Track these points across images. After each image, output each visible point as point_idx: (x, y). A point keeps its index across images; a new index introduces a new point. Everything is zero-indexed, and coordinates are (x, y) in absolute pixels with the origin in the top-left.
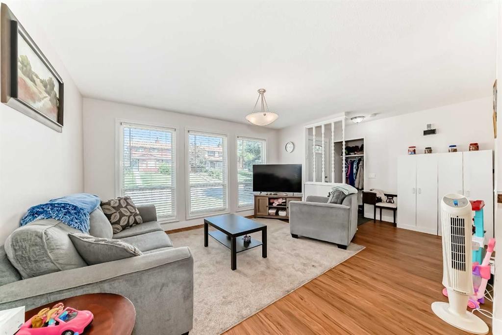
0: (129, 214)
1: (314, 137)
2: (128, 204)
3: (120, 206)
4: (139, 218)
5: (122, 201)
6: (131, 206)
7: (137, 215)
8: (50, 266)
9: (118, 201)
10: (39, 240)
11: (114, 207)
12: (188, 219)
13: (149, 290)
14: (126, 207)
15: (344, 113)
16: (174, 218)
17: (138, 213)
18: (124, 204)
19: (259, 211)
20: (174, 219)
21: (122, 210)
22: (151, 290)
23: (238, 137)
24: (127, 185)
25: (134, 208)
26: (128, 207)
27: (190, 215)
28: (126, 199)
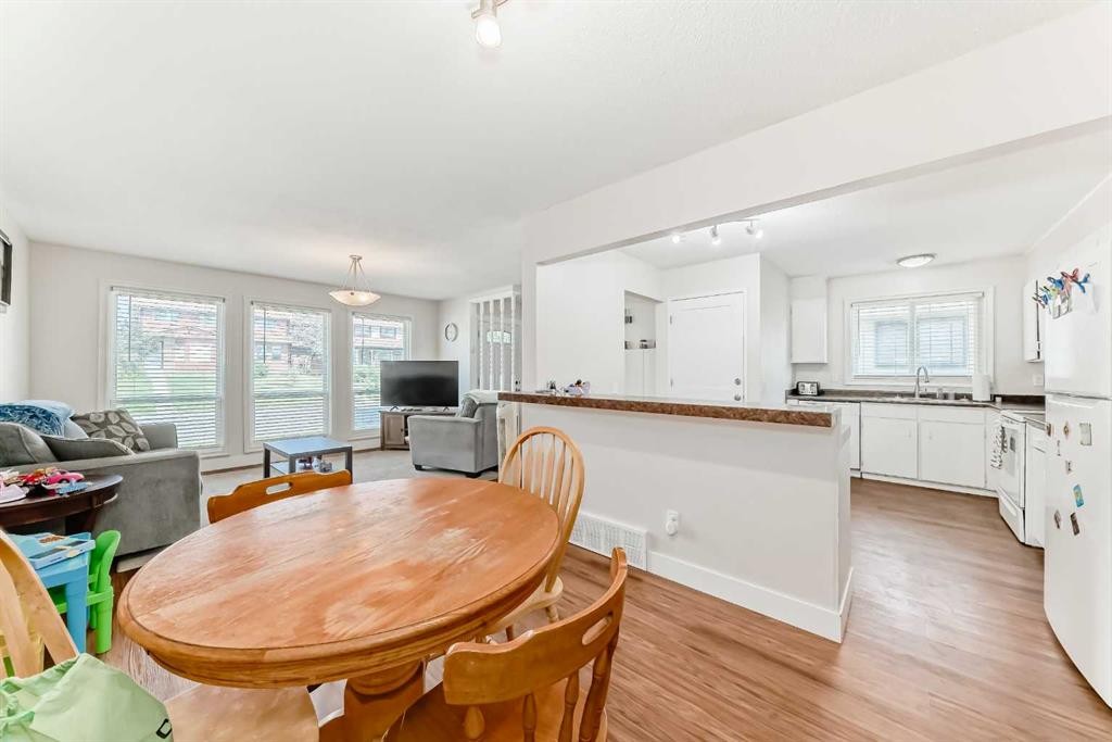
0: (123, 434)
1: (491, 317)
2: (122, 419)
3: (107, 422)
4: (142, 442)
5: (111, 416)
6: (127, 422)
7: (139, 436)
8: (27, 458)
9: (103, 415)
10: (14, 432)
11: (95, 424)
12: (248, 451)
13: (142, 483)
14: (118, 424)
15: (511, 287)
16: (220, 450)
17: (141, 433)
18: (114, 419)
19: (389, 439)
20: (219, 452)
21: (110, 428)
22: (145, 484)
23: (353, 313)
24: (123, 394)
25: (134, 426)
26: (124, 424)
27: (253, 446)
28: (118, 413)
